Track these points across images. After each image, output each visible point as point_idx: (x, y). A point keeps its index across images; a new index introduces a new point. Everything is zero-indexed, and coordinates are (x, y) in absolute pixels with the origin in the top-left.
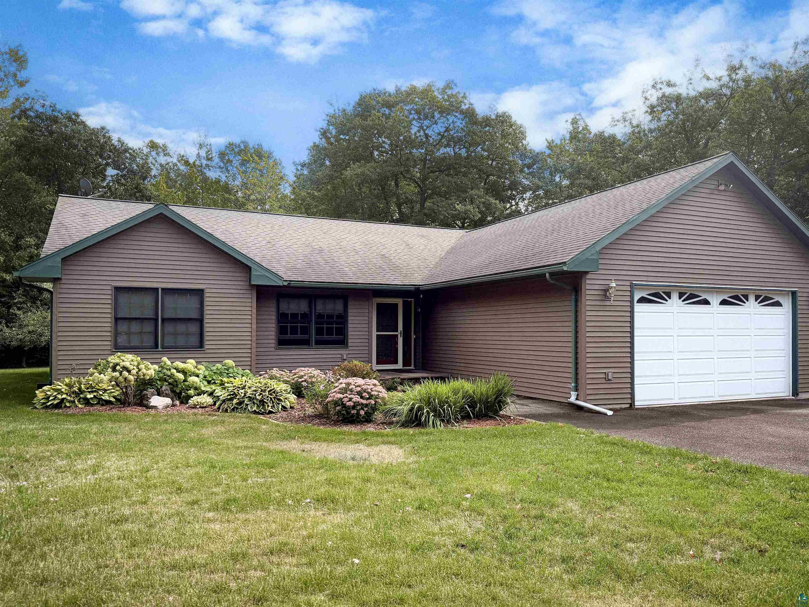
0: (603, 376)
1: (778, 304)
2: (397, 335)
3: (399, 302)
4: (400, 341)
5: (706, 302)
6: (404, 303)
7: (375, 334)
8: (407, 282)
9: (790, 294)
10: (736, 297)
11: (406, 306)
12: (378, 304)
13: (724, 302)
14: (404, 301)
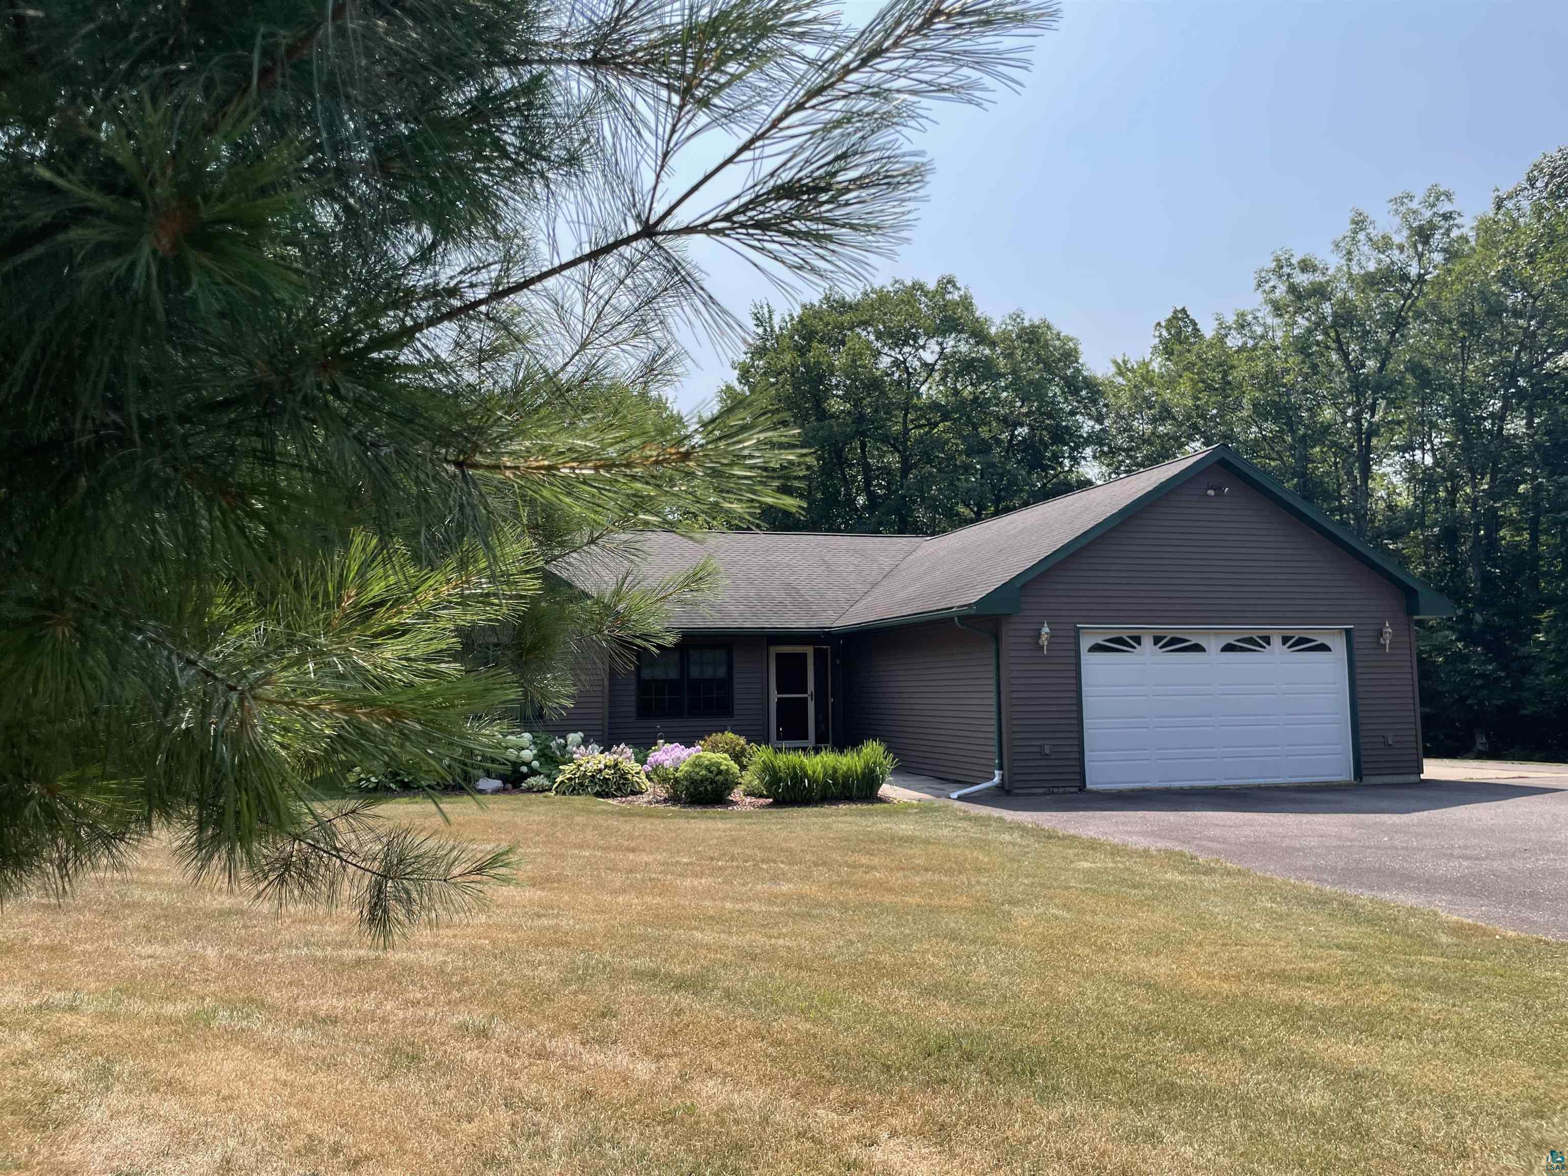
0: (1037, 749)
1: (1324, 648)
2: (806, 699)
3: (809, 650)
4: (811, 705)
5: (1197, 648)
6: (816, 652)
7: (774, 696)
8: (814, 624)
9: (1344, 633)
10: (1251, 641)
11: (820, 657)
12: (778, 656)
13: (1229, 648)
14: (815, 650)
